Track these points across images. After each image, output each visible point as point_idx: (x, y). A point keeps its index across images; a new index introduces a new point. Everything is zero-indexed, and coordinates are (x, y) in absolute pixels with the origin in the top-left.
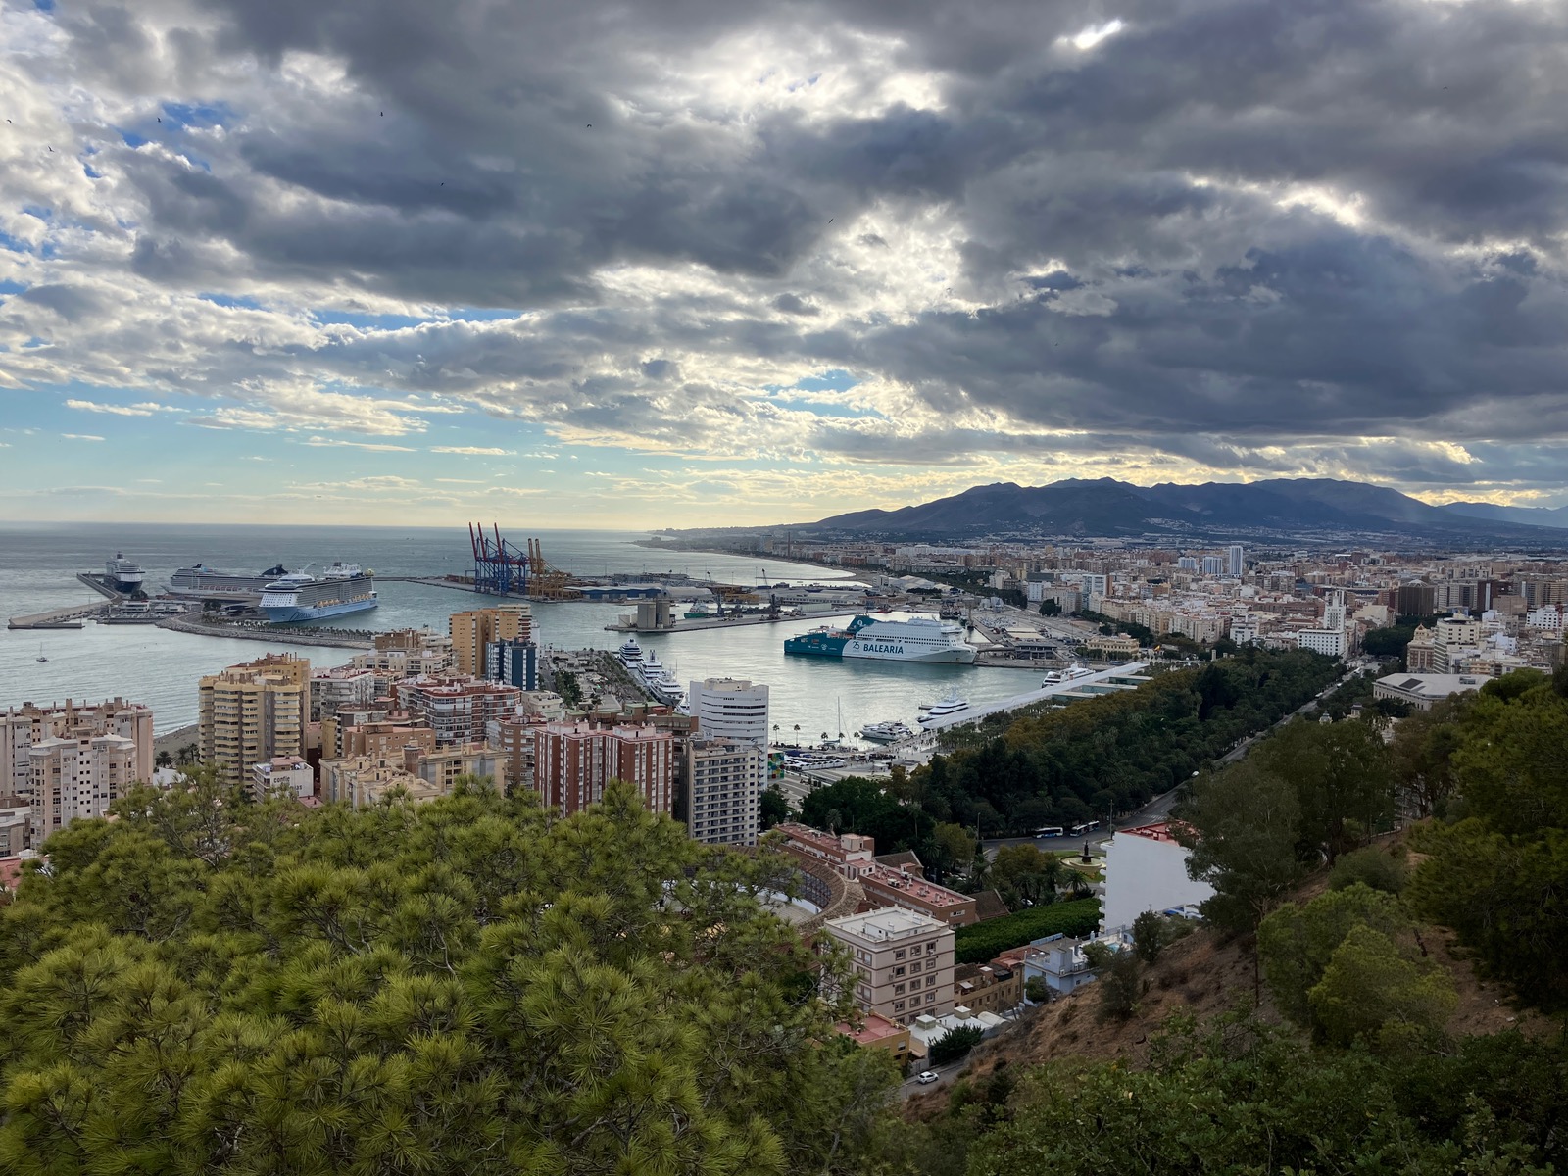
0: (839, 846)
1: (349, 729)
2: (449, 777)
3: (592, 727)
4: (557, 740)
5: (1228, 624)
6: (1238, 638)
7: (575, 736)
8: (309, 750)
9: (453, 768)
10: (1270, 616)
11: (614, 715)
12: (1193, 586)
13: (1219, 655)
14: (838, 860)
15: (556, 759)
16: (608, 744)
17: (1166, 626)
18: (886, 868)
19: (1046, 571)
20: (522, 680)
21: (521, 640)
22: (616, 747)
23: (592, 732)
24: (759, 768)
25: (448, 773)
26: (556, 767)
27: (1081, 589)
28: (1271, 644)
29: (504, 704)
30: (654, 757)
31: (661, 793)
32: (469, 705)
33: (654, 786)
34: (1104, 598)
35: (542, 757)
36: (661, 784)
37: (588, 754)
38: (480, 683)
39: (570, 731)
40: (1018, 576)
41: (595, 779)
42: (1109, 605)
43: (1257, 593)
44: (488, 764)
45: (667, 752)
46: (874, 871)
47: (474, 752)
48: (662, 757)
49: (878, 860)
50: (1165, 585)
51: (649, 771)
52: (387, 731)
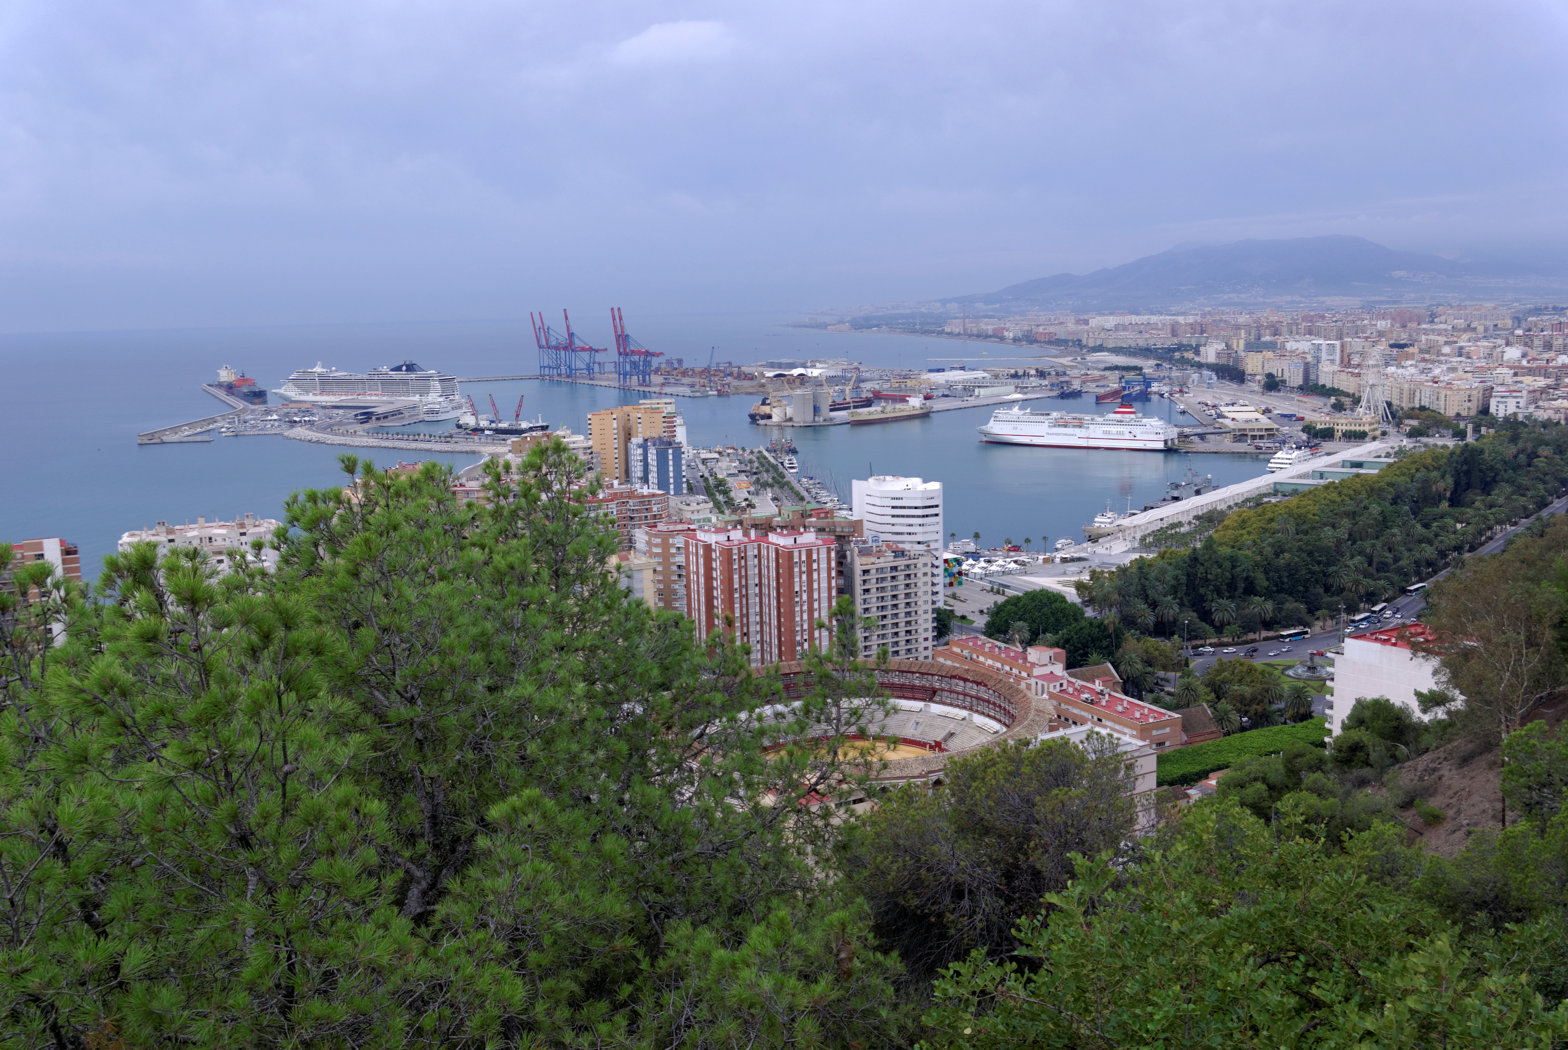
0: (1025, 659)
3: (746, 534)
4: (708, 548)
5: (1488, 392)
6: (1501, 409)
7: (727, 543)
10: (1541, 382)
11: (769, 520)
12: (1446, 350)
13: (1477, 430)
14: (1024, 674)
16: (764, 552)
17: (1412, 397)
18: (1079, 683)
19: (1267, 338)
20: (669, 483)
22: (773, 555)
24: (933, 575)
26: (709, 578)
27: (1309, 359)
28: (1542, 415)
30: (815, 565)
31: (825, 604)
33: (816, 596)
34: (1336, 368)
35: (693, 568)
36: (824, 594)
37: (743, 563)
38: (624, 488)
39: (722, 538)
40: (1235, 347)
41: (751, 591)
42: (1343, 376)
43: (1524, 355)
44: (636, 576)
45: (829, 559)
46: (1065, 687)
48: (824, 565)
49: (1070, 675)
50: (1410, 350)
51: (810, 581)
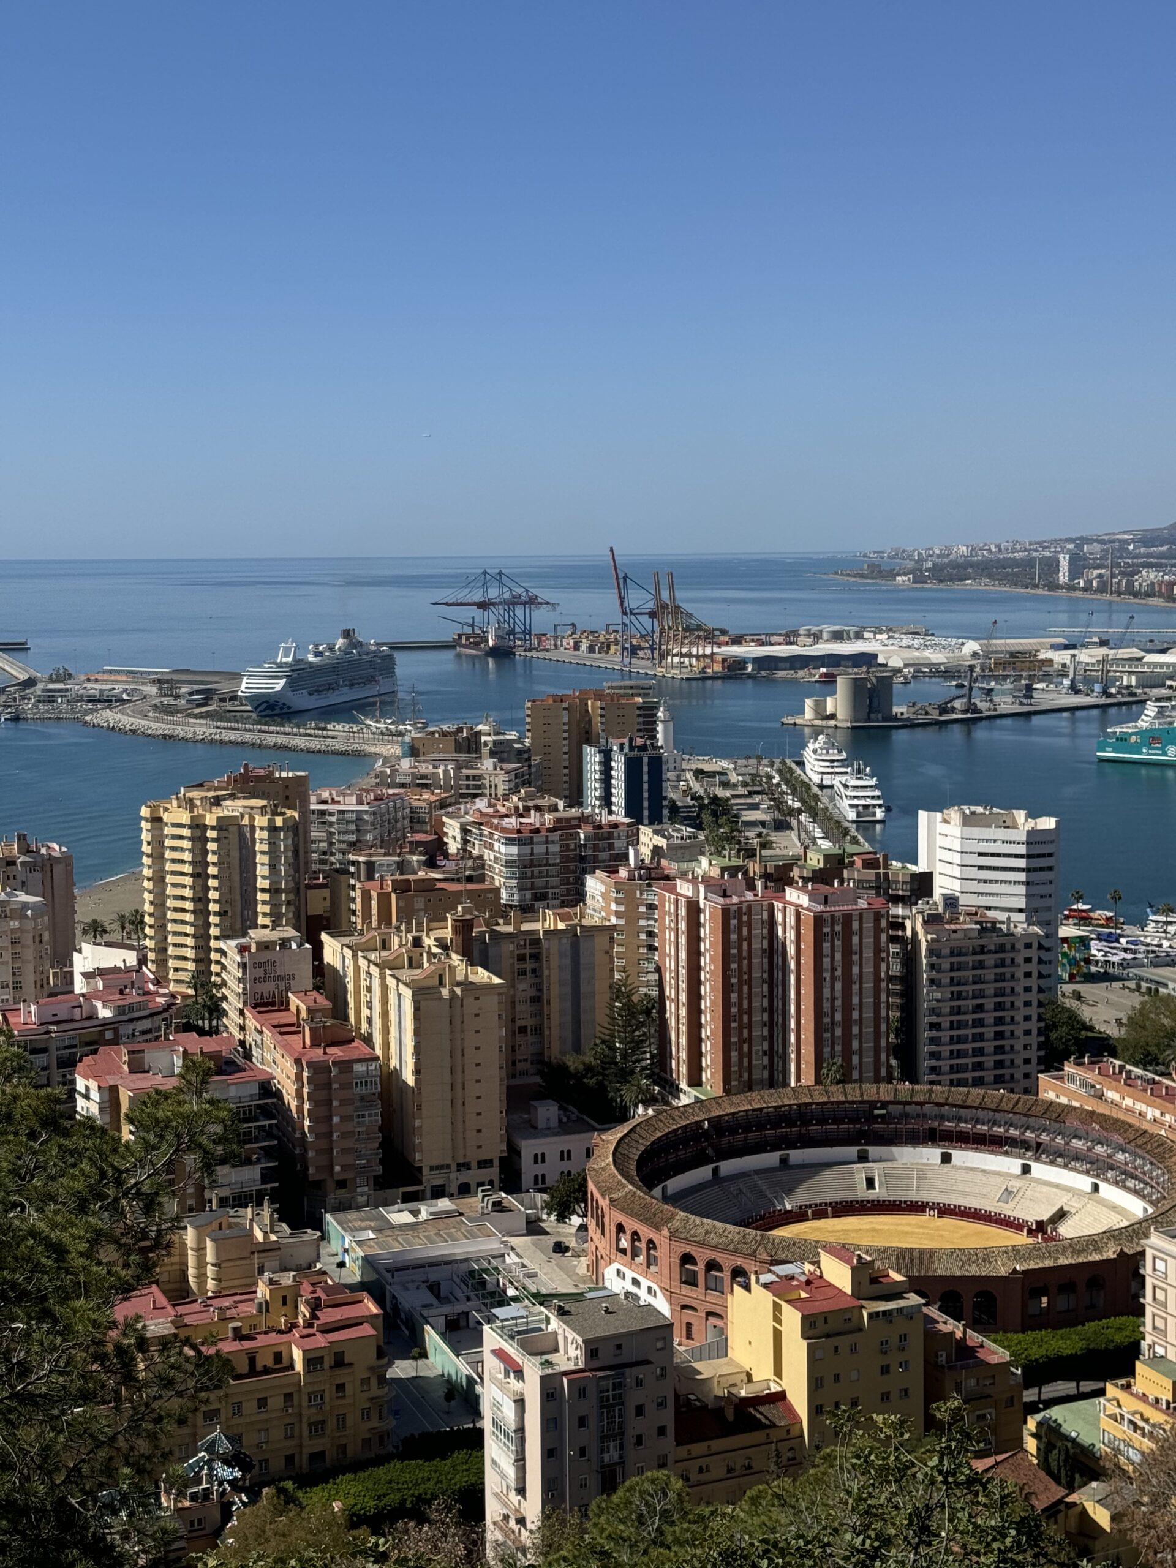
1: (368, 885)
2: (522, 965)
3: (752, 887)
4: (693, 907)
7: (721, 901)
8: (308, 917)
9: (527, 951)
15: (694, 939)
16: (779, 917)
20: (641, 809)
21: (639, 742)
22: (791, 920)
23: (750, 895)
24: (1040, 961)
26: (694, 954)
29: (611, 847)
30: (855, 939)
31: (869, 1000)
32: (555, 848)
33: (855, 987)
35: (670, 936)
36: (868, 985)
37: (745, 931)
38: (574, 812)
41: (756, 975)
44: (583, 945)
45: (878, 931)
47: (561, 926)
48: (869, 940)
51: (847, 964)
52: (428, 886)
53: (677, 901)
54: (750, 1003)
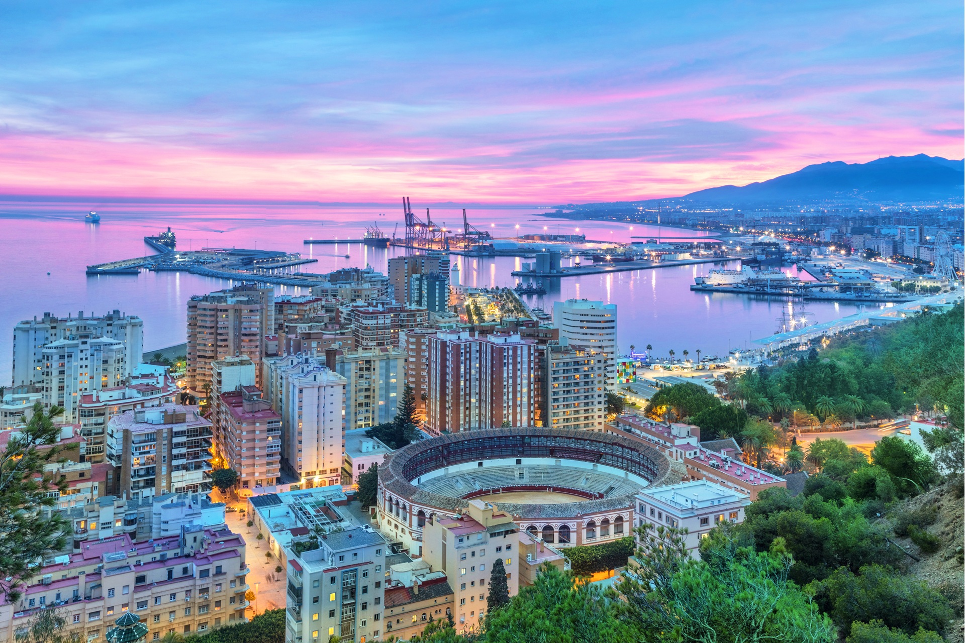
0: (670, 433)
2: (361, 373)
3: (472, 335)
4: (444, 344)
7: (457, 341)
9: (364, 366)
11: (492, 327)
14: (668, 444)
15: (444, 360)
16: (484, 348)
18: (709, 452)
22: (489, 350)
23: (471, 339)
25: (361, 369)
30: (519, 359)
33: (519, 382)
37: (468, 357)
39: (454, 337)
41: (473, 376)
44: (392, 363)
45: (529, 355)
46: (698, 455)
49: (703, 446)
51: (515, 370)
53: (436, 341)
54: (470, 390)
